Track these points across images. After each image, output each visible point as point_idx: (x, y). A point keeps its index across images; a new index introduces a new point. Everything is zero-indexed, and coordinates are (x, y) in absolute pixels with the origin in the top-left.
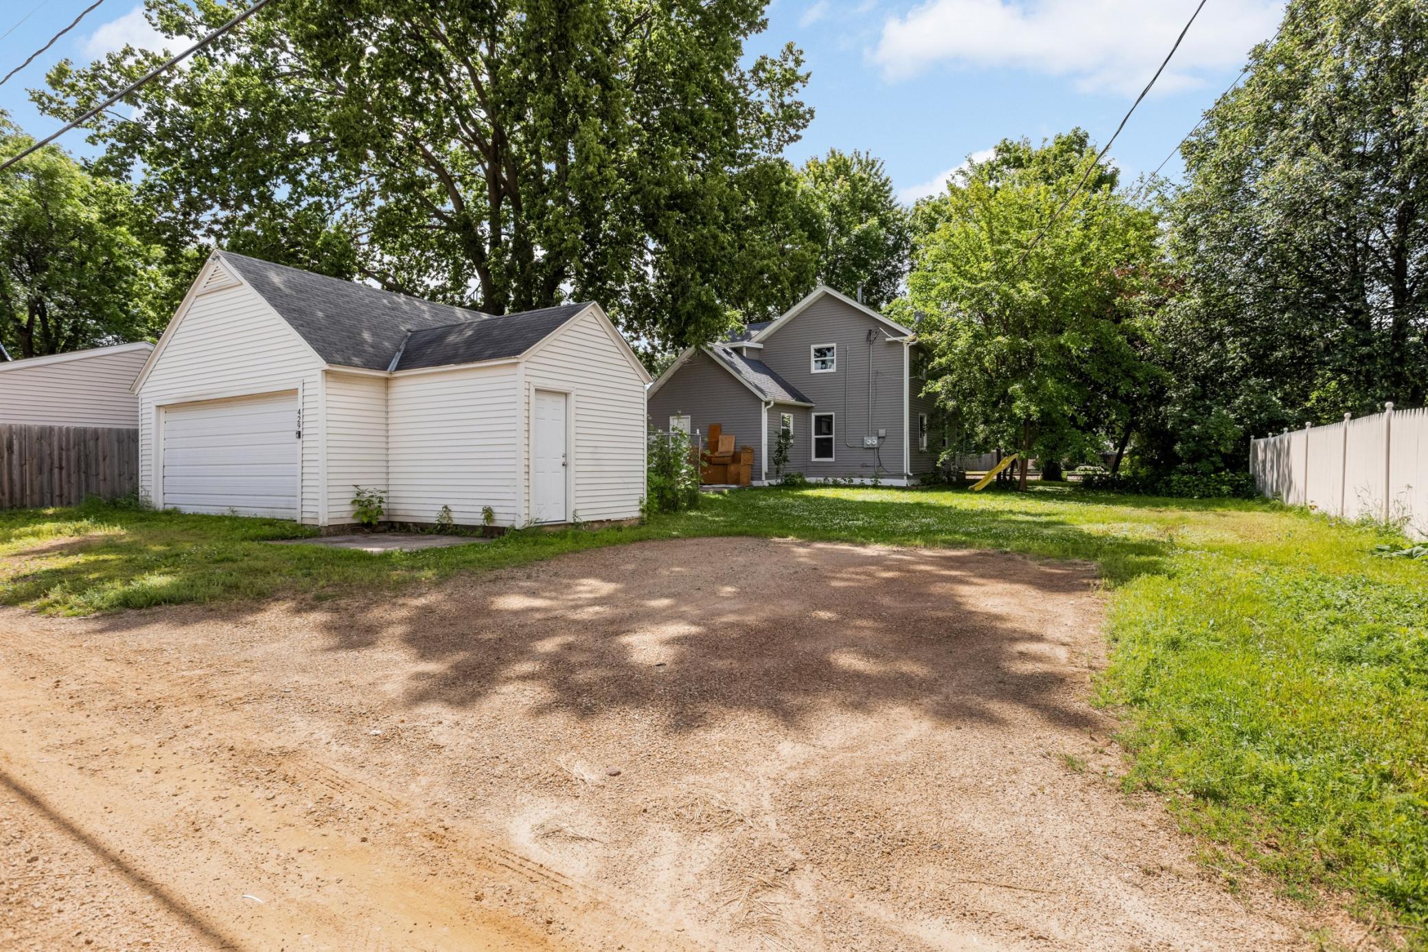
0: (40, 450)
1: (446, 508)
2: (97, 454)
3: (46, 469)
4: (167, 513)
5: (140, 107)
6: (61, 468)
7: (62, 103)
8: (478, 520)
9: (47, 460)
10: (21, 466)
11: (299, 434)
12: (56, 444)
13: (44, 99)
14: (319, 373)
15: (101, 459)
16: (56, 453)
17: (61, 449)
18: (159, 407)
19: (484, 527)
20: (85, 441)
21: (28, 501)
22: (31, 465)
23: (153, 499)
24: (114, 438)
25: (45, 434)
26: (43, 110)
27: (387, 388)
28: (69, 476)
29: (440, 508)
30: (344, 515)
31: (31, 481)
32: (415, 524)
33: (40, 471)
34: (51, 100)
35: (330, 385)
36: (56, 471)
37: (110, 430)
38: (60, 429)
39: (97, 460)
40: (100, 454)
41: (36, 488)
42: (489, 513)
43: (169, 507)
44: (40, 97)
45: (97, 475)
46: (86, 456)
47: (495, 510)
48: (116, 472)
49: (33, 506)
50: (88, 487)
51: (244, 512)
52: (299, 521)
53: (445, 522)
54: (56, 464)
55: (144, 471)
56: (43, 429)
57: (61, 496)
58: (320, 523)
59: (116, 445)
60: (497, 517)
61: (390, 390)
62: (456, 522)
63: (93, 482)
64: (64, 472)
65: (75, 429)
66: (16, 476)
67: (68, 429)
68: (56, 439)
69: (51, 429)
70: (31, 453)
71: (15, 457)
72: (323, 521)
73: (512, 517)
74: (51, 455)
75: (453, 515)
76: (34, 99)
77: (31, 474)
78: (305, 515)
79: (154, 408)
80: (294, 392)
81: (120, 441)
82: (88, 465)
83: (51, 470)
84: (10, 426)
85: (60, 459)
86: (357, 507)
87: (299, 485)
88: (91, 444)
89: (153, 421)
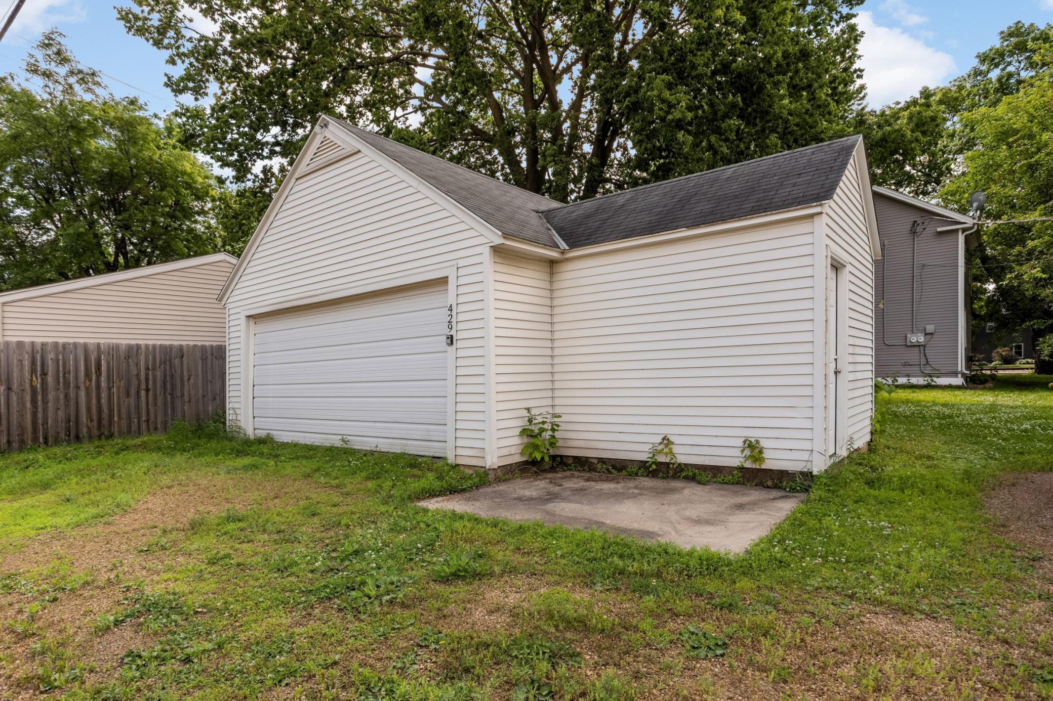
0: (128, 370)
1: (666, 441)
2: (182, 373)
3: (133, 392)
4: (261, 441)
5: (215, 21)
6: (147, 390)
7: (146, 19)
8: (733, 457)
9: (134, 382)
10: (110, 389)
11: (451, 340)
12: (142, 363)
13: (130, 16)
14: (486, 251)
15: (186, 378)
16: (143, 374)
17: (148, 369)
18: (249, 317)
19: (741, 469)
20: (170, 361)
21: (115, 429)
22: (119, 388)
23: (242, 424)
24: (199, 354)
25: (133, 352)
26: (130, 29)
27: (552, 274)
28: (155, 398)
29: (658, 439)
30: (513, 450)
31: (119, 405)
32: (602, 461)
33: (128, 395)
34: (137, 18)
35: (500, 268)
36: (143, 393)
37: (195, 346)
38: (147, 346)
39: (182, 380)
40: (185, 374)
41: (124, 411)
42: (753, 448)
43: (262, 434)
44: (127, 14)
45: (183, 396)
46: (172, 376)
47: (764, 443)
48: (201, 392)
49: (121, 434)
50: (173, 409)
51: (359, 443)
52: (451, 460)
53: (662, 459)
54: (143, 386)
55: (231, 392)
56: (130, 348)
57: (148, 421)
58: (489, 464)
59: (200, 363)
60: (767, 454)
61: (557, 277)
62: (682, 459)
63: (178, 403)
64: (151, 393)
65: (161, 345)
66: (104, 401)
67: (154, 346)
68: (142, 358)
69: (138, 347)
70: (118, 373)
71: (103, 379)
72: (492, 461)
73: (805, 456)
74: (138, 375)
75: (676, 449)
76: (122, 18)
77: (119, 397)
78: (460, 452)
79: (244, 319)
80: (443, 281)
81: (204, 359)
82: (173, 386)
83: (138, 393)
84: (99, 345)
85: (147, 379)
86: (526, 440)
87: (450, 409)
88: (177, 362)
89: (242, 334)
